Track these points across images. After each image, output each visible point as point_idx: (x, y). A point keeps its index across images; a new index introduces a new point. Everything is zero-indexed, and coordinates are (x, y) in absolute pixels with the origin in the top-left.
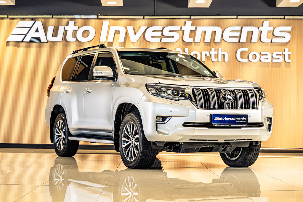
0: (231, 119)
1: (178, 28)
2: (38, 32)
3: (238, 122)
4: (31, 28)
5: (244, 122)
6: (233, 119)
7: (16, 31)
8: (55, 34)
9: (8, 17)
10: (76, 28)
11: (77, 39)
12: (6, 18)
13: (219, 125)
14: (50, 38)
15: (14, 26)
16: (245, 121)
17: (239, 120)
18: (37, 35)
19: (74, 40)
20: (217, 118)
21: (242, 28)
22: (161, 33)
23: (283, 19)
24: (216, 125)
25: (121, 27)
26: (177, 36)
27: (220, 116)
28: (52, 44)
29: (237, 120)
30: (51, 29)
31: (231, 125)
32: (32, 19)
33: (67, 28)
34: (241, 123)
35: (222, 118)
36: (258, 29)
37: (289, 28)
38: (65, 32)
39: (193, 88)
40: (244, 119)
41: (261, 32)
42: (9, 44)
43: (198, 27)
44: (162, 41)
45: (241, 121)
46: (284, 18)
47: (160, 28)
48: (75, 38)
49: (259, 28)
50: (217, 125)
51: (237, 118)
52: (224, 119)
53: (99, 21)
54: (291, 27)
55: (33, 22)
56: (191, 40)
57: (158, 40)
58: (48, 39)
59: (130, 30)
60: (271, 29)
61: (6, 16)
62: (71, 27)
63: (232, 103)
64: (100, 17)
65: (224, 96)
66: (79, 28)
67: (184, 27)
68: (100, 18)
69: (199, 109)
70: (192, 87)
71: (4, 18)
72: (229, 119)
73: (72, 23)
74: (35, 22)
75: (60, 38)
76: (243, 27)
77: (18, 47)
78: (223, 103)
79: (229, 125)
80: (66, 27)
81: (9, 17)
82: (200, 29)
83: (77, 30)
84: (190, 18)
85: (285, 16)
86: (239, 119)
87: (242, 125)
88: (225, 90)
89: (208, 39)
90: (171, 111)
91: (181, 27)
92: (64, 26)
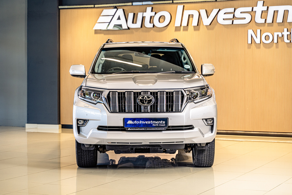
0: (146, 122)
1: (249, 9)
2: (120, 19)
3: (155, 125)
4: (113, 16)
5: (162, 125)
6: (149, 122)
7: (101, 19)
9: (94, 6)
10: (153, 14)
11: (154, 24)
12: (93, 7)
13: (132, 129)
14: (130, 25)
15: (100, 15)
16: (164, 124)
17: (156, 124)
18: (119, 22)
19: (151, 26)
20: (130, 122)
22: (232, 15)
24: (129, 129)
25: (194, 10)
26: (248, 17)
27: (133, 120)
28: (134, 31)
29: (153, 124)
31: (146, 128)
32: (115, 7)
34: (159, 126)
35: (136, 122)
39: (110, 92)
40: (162, 122)
42: (97, 32)
43: (270, 7)
44: (234, 23)
45: (159, 124)
47: (232, 10)
48: (153, 24)
50: (131, 128)
51: (154, 122)
52: (138, 122)
53: (174, 6)
55: (116, 9)
56: (263, 21)
57: (230, 22)
58: (129, 27)
59: (203, 13)
61: (93, 6)
62: (148, 14)
63: (151, 106)
65: (141, 99)
66: (156, 13)
67: (256, 7)
68: (174, 3)
69: (111, 112)
70: (109, 90)
71: (91, 7)
72: (144, 123)
73: (149, 9)
74: (117, 9)
77: (104, 34)
78: (140, 106)
79: (144, 129)
80: (144, 13)
81: (96, 6)
82: (272, 9)
83: (154, 16)
86: (157, 122)
87: (160, 128)
88: (146, 92)
89: (280, 19)
90: (87, 115)
91: (253, 8)
92: (142, 13)
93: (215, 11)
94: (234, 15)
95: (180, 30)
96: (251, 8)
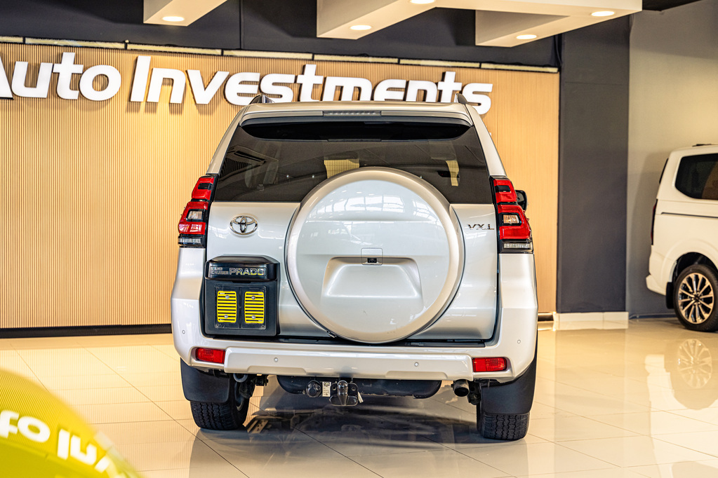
1: (289, 78)
8: (32, 81)
10: (78, 69)
11: (80, 93)
14: (20, 88)
19: (74, 95)
21: (407, 83)
22: (257, 86)
23: (477, 68)
25: (176, 70)
26: (288, 95)
28: (24, 104)
30: (21, 69)
33: (57, 68)
36: (435, 86)
37: (488, 87)
38: (55, 77)
41: (440, 92)
43: (328, 79)
46: (480, 68)
47: (255, 77)
49: (437, 84)
53: (130, 57)
54: (491, 85)
58: (15, 92)
60: (458, 87)
62: (67, 67)
64: (130, 47)
66: (85, 70)
67: (302, 76)
68: (130, 50)
73: (68, 57)
75: (42, 90)
76: (411, 82)
80: (55, 65)
82: (332, 83)
83: (81, 74)
84: (313, 59)
85: (481, 63)
91: (296, 77)
92: (52, 64)
93: (221, 77)
94: (259, 88)
95: (137, 110)
96: (293, 76)
